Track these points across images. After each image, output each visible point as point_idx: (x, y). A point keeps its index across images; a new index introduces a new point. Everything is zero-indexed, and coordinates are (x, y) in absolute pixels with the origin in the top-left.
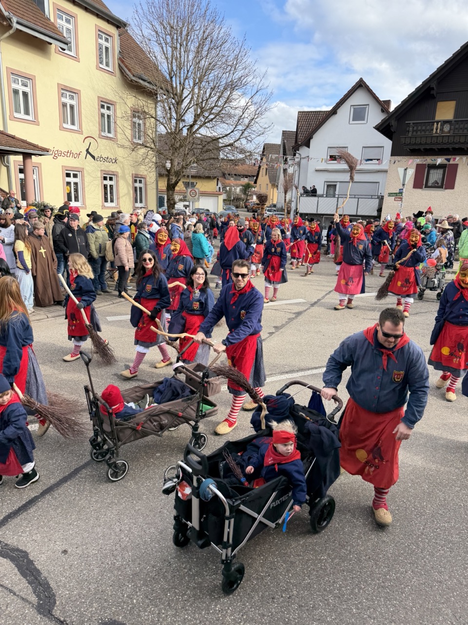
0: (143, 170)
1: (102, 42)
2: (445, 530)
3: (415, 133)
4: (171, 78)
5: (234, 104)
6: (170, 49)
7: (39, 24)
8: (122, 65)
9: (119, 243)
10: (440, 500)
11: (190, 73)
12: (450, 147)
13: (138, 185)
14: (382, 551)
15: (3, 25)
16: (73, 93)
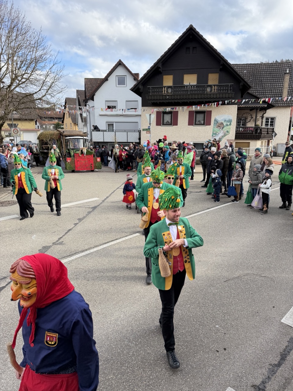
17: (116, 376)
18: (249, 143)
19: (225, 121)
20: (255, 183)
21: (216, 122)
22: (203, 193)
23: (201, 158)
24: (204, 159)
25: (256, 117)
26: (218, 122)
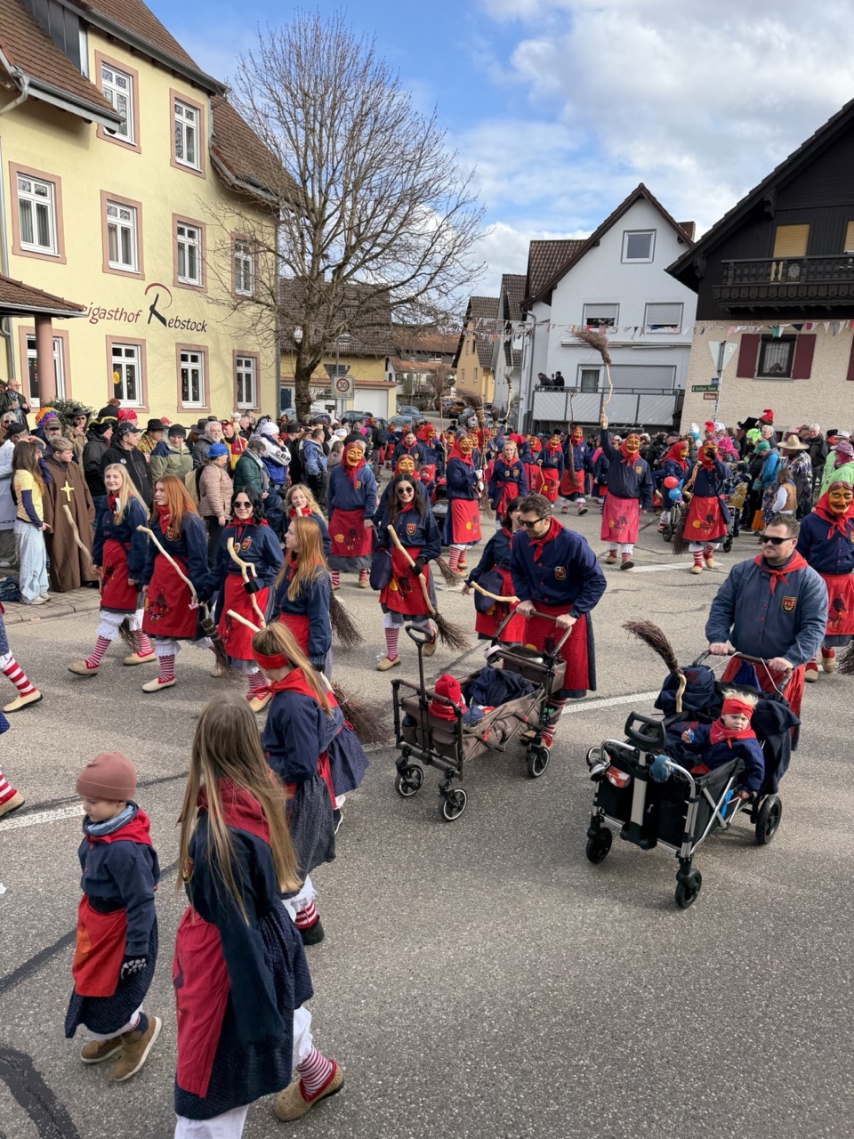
0: (251, 344)
1: (182, 118)
2: (807, 1007)
3: (737, 281)
4: (304, 182)
5: (416, 228)
6: (302, 132)
7: (68, 87)
8: (216, 159)
9: (209, 475)
10: (795, 950)
11: (337, 174)
12: (802, 304)
13: (243, 370)
14: (692, 1048)
15: (4, 89)
16: (129, 206)
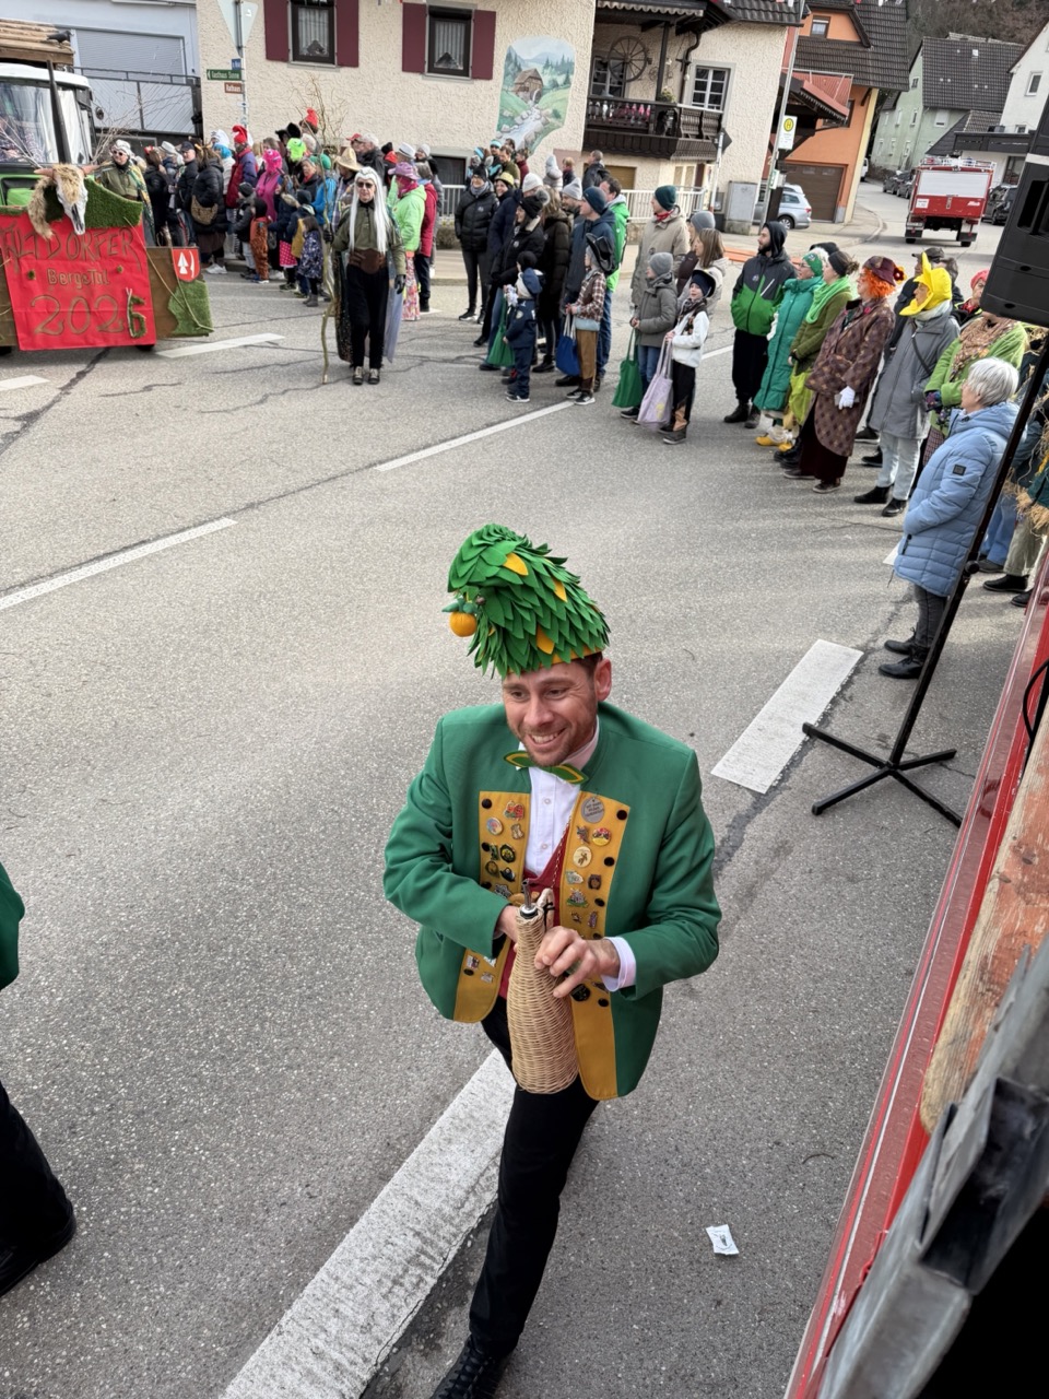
17: (198, 988)
18: (634, 169)
19: (547, 65)
20: (649, 327)
21: (512, 66)
22: (469, 366)
23: (460, 218)
24: (470, 223)
25: (663, 59)
26: (520, 69)
